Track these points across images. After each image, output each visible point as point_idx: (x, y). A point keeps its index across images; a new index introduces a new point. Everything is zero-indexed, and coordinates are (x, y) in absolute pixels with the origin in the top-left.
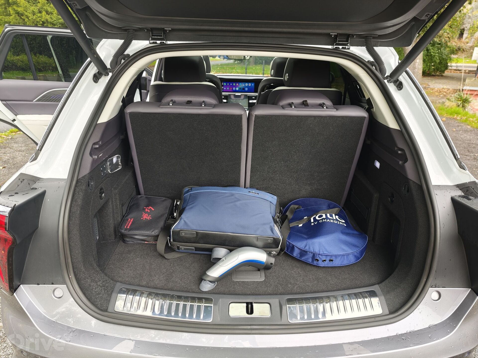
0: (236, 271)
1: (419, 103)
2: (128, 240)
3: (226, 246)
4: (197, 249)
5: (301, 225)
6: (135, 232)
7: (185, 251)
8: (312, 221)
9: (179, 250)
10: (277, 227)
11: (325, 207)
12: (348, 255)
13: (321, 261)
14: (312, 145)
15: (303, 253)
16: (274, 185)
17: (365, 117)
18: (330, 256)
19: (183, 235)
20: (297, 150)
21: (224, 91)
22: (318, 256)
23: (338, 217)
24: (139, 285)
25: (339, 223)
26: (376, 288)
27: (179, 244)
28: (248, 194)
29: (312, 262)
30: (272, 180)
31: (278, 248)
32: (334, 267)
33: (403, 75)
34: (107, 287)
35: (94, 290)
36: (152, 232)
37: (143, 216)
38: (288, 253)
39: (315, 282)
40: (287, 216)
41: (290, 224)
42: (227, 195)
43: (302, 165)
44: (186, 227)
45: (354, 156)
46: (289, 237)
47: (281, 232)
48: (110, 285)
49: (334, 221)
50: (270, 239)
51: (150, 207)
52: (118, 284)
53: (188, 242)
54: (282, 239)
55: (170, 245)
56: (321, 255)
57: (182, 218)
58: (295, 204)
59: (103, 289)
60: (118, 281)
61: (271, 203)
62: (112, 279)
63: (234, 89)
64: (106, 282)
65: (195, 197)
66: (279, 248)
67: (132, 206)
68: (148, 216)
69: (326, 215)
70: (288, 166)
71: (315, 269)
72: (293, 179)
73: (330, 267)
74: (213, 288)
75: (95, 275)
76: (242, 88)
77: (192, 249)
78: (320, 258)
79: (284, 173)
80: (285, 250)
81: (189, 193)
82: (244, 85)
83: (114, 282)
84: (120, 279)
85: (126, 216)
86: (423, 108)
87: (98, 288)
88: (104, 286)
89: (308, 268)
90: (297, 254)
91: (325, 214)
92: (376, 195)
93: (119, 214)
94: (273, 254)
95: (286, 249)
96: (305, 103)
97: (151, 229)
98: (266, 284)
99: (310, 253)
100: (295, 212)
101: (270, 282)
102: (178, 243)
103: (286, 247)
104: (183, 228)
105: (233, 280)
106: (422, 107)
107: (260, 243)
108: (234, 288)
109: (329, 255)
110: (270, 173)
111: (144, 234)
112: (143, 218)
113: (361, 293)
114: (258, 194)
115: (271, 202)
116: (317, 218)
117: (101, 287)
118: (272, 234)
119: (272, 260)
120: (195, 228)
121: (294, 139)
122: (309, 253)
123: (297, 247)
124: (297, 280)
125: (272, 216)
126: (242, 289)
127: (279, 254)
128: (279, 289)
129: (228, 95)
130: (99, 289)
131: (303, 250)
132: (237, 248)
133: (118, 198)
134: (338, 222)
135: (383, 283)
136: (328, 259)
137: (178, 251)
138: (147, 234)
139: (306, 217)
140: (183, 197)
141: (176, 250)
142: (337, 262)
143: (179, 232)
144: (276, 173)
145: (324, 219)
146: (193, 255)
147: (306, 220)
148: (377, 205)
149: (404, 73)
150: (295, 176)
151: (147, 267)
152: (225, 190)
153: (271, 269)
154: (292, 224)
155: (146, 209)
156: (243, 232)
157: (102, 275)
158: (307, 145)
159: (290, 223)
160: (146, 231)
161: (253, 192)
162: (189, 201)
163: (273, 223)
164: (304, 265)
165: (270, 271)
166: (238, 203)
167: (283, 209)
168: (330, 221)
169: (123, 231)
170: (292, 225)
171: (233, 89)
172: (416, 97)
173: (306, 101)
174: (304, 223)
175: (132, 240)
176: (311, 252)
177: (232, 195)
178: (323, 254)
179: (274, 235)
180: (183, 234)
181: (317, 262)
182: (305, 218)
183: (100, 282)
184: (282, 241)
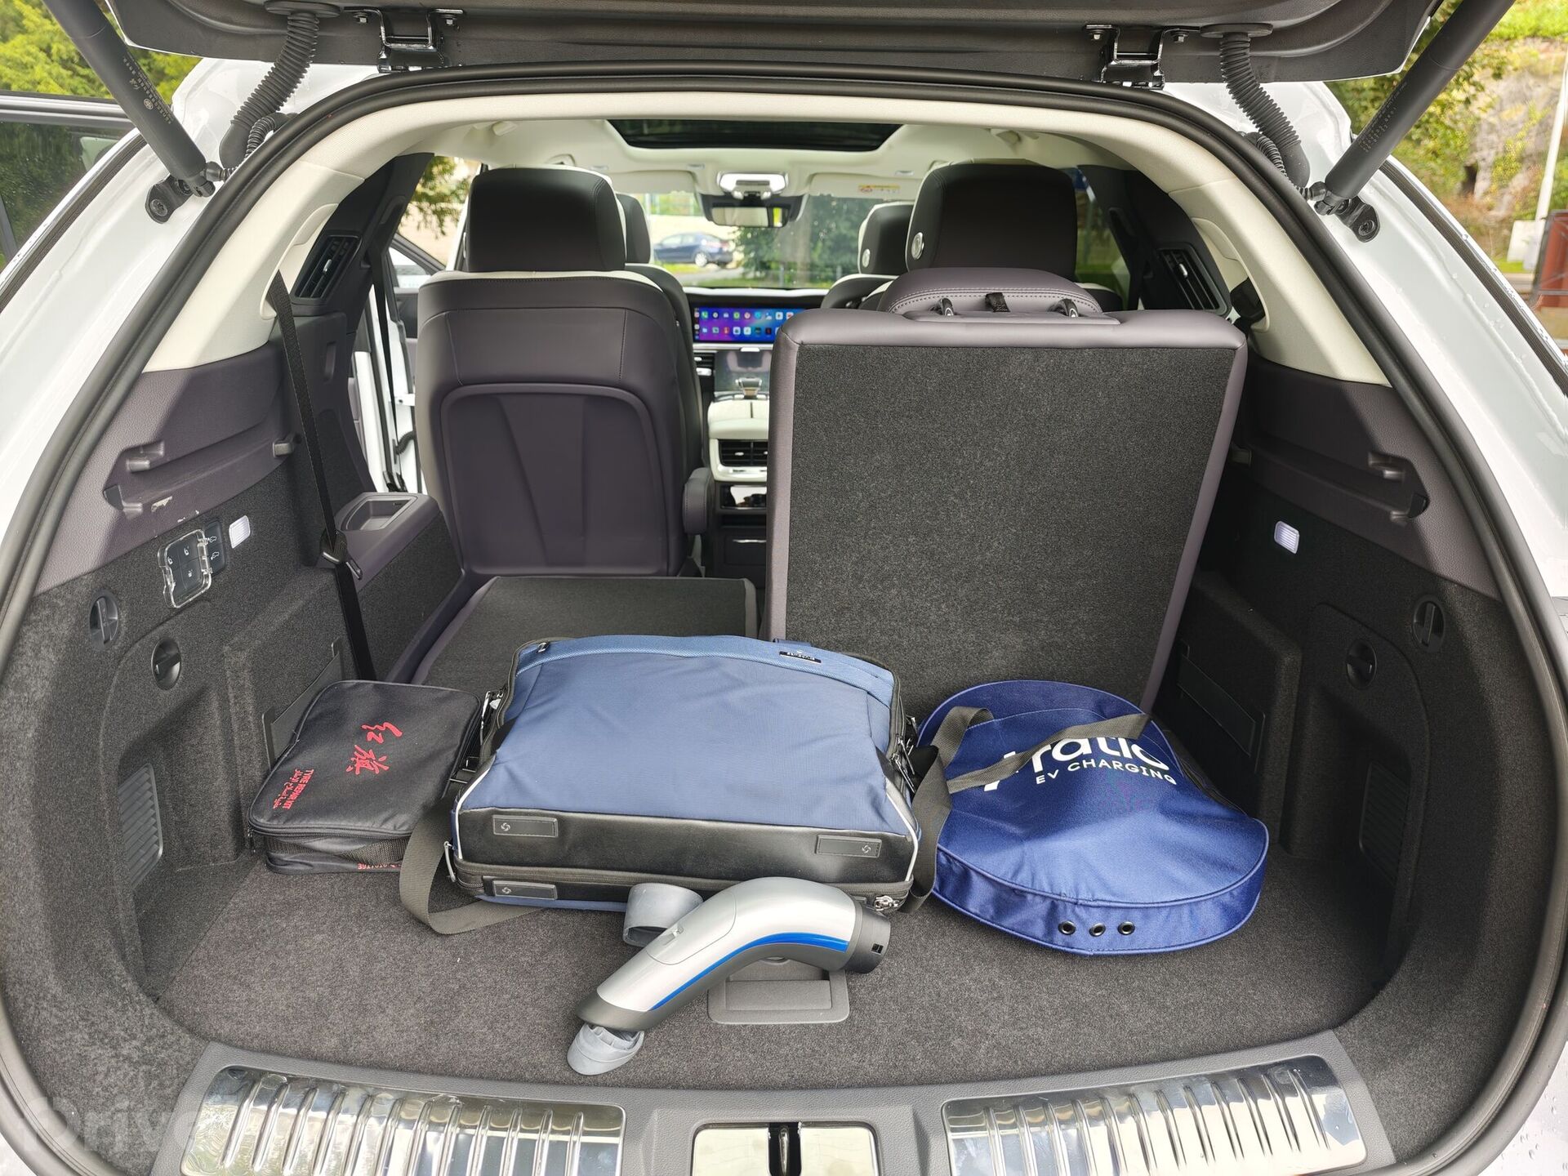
0: (728, 981)
1: (1452, 278)
2: (286, 859)
3: (685, 876)
4: (566, 891)
5: (992, 786)
6: (312, 823)
7: (515, 899)
8: (1038, 766)
9: (493, 895)
10: (899, 790)
11: (1083, 712)
12: (1194, 904)
13: (1086, 933)
14: (1027, 467)
15: (1009, 897)
16: (882, 633)
17: (1234, 349)
18: (1121, 912)
19: (503, 831)
20: (969, 486)
21: (702, 339)
22: (1073, 911)
23: (1141, 752)
24: (308, 1056)
25: (1148, 772)
26: (1326, 1046)
27: (491, 869)
28: (776, 662)
29: (1045, 935)
30: (874, 612)
31: (903, 879)
32: (1138, 955)
33: (1378, 183)
34: (162, 1064)
35: (99, 1078)
36: (386, 821)
37: (353, 759)
38: (944, 902)
39: (1065, 1024)
40: (936, 749)
41: (949, 783)
42: (692, 664)
43: (989, 548)
44: (514, 800)
45: (1193, 508)
46: (949, 834)
47: (912, 811)
48: (177, 1053)
49: (1127, 766)
50: (870, 844)
51: (386, 724)
52: (215, 1049)
53: (528, 859)
54: (920, 843)
55: (453, 875)
56: (1085, 906)
57: (500, 760)
58: (966, 702)
59: (141, 1074)
60: (218, 1039)
61: (869, 696)
62: (191, 1031)
63: (737, 331)
64: (158, 1042)
65: (558, 677)
66: (907, 879)
67: (316, 719)
68: (376, 761)
69: (1093, 743)
70: (933, 554)
71: (1059, 967)
72: (953, 606)
73: (1123, 956)
74: (625, 1059)
75: (112, 1010)
76: (763, 330)
77: (547, 893)
78: (1078, 917)
79: (919, 583)
80: (932, 890)
81: (536, 663)
82: (769, 318)
83: (197, 1043)
84: (226, 1028)
85: (288, 760)
86: (1470, 297)
87: (119, 1068)
88: (149, 1063)
89: (1032, 961)
90: (981, 906)
91: (1087, 740)
92: (1289, 660)
93: (256, 752)
94: (883, 906)
95: (935, 884)
96: (994, 301)
97: (379, 812)
98: (857, 1037)
99: (1038, 899)
100: (966, 734)
101: (873, 1027)
102: (484, 866)
103: (935, 877)
104: (502, 801)
105: (715, 1021)
106: (1465, 294)
107: (829, 863)
108: (717, 1058)
109: (1116, 908)
110: (866, 584)
111: (352, 832)
112: (354, 770)
113: (1264, 1069)
114: (816, 660)
115: (868, 693)
116: (1057, 755)
117: (135, 1065)
118: (876, 821)
119: (880, 933)
120: (554, 802)
121: (956, 442)
122: (1033, 900)
123: (983, 876)
124: (985, 1014)
125: (877, 748)
126: (750, 1062)
127: (906, 906)
128: (913, 1060)
129: (715, 352)
130: (125, 1075)
131: (1008, 886)
132: (732, 882)
133: (248, 684)
134: (1144, 769)
135: (1355, 1024)
136: (1113, 921)
137: (490, 899)
138: (363, 833)
139: (1013, 753)
140: (514, 678)
141: (481, 897)
142: (1150, 937)
143: (487, 819)
144: (886, 583)
145: (1087, 757)
146: (553, 916)
147: (1012, 766)
148: (1295, 700)
149: (1379, 172)
150: (962, 593)
151: (354, 972)
152: (685, 648)
153: (877, 970)
154: (958, 780)
155: (369, 730)
156: (756, 816)
157: (147, 1011)
158: (1008, 467)
159: (947, 780)
160: (359, 819)
161: (799, 652)
162: (535, 693)
163: (879, 777)
164: (1012, 951)
165: (871, 978)
166: (735, 697)
167: (918, 723)
168: (1111, 765)
169: (262, 821)
170: (957, 785)
171: (731, 330)
172: (1438, 258)
173: (1000, 294)
174: (1005, 776)
175: (303, 857)
176: (1042, 896)
177: (713, 664)
178: (1090, 903)
179: (886, 827)
180: (506, 827)
181: (1068, 939)
182: (1006, 756)
183: (134, 1043)
184: (919, 850)
